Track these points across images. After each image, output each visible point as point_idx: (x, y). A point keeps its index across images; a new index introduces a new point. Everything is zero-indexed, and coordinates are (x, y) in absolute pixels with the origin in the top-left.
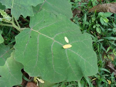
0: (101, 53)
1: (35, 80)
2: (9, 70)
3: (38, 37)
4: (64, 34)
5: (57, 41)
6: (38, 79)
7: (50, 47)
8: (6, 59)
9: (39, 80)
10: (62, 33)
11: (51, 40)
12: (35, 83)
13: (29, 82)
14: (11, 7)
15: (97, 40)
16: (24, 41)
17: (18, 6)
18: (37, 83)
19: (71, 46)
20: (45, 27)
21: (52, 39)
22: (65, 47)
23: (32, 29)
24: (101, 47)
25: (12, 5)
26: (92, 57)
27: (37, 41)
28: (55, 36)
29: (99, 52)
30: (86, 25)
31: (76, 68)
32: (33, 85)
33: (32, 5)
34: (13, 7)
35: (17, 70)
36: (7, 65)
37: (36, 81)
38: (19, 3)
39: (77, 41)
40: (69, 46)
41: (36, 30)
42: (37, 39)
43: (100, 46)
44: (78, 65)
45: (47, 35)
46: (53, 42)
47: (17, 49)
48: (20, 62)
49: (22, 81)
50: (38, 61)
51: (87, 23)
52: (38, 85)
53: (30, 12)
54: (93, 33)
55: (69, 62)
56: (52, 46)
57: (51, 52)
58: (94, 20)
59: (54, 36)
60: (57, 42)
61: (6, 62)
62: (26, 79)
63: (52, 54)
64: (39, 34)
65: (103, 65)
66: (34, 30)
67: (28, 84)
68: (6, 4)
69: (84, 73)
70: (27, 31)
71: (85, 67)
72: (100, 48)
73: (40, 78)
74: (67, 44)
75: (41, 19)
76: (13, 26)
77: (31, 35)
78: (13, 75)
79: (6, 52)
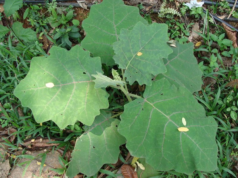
0: (230, 148)
1: (133, 163)
2: (106, 142)
3: (152, 111)
4: (183, 114)
5: (173, 120)
6: (138, 163)
7: (164, 126)
8: (105, 128)
9: (139, 165)
10: (180, 112)
11: (166, 118)
12: (133, 167)
13: (125, 164)
14: (126, 67)
15: (228, 129)
16: (134, 112)
17: (135, 70)
18: (135, 168)
19: (188, 130)
20: (162, 101)
21: (168, 117)
22: (181, 129)
23: (145, 100)
24: (231, 140)
25: (126, 66)
26: (212, 148)
27: (150, 115)
28: (172, 115)
29: (227, 146)
30: (218, 104)
31: (188, 157)
32: (130, 169)
33: (152, 72)
34: (128, 68)
35: (115, 145)
36: (105, 135)
37: (135, 165)
38: (137, 67)
39: (197, 126)
40: (186, 130)
41: (151, 102)
42: (150, 113)
43: (230, 138)
44: (192, 155)
45: (162, 111)
46: (168, 121)
47: (123, 119)
48: (124, 136)
49: (118, 160)
50: (145, 140)
51: (220, 102)
52: (136, 170)
53: (148, 80)
54: (228, 117)
55: (181, 148)
56: (166, 125)
57: (163, 132)
58: (230, 100)
59: (170, 115)
60: (173, 122)
61: (104, 132)
62: (122, 159)
63: (164, 134)
64: (153, 108)
65: (229, 165)
66: (148, 102)
67: (122, 167)
68: (120, 63)
69: (197, 166)
70: (140, 101)
71: (200, 159)
72: (229, 140)
73: (140, 163)
74: (184, 126)
75: (159, 89)
76: (121, 89)
77: (143, 107)
78: (108, 150)
79: (106, 120)
